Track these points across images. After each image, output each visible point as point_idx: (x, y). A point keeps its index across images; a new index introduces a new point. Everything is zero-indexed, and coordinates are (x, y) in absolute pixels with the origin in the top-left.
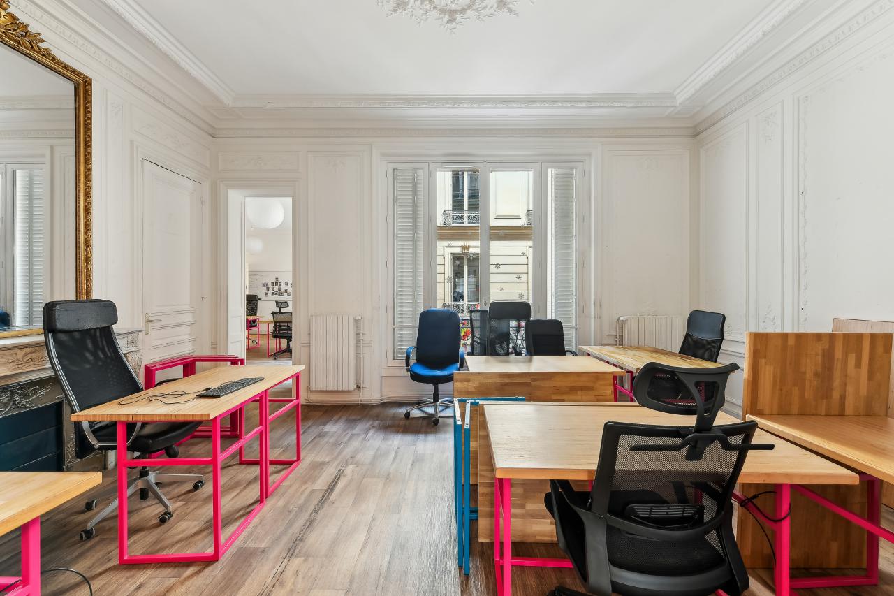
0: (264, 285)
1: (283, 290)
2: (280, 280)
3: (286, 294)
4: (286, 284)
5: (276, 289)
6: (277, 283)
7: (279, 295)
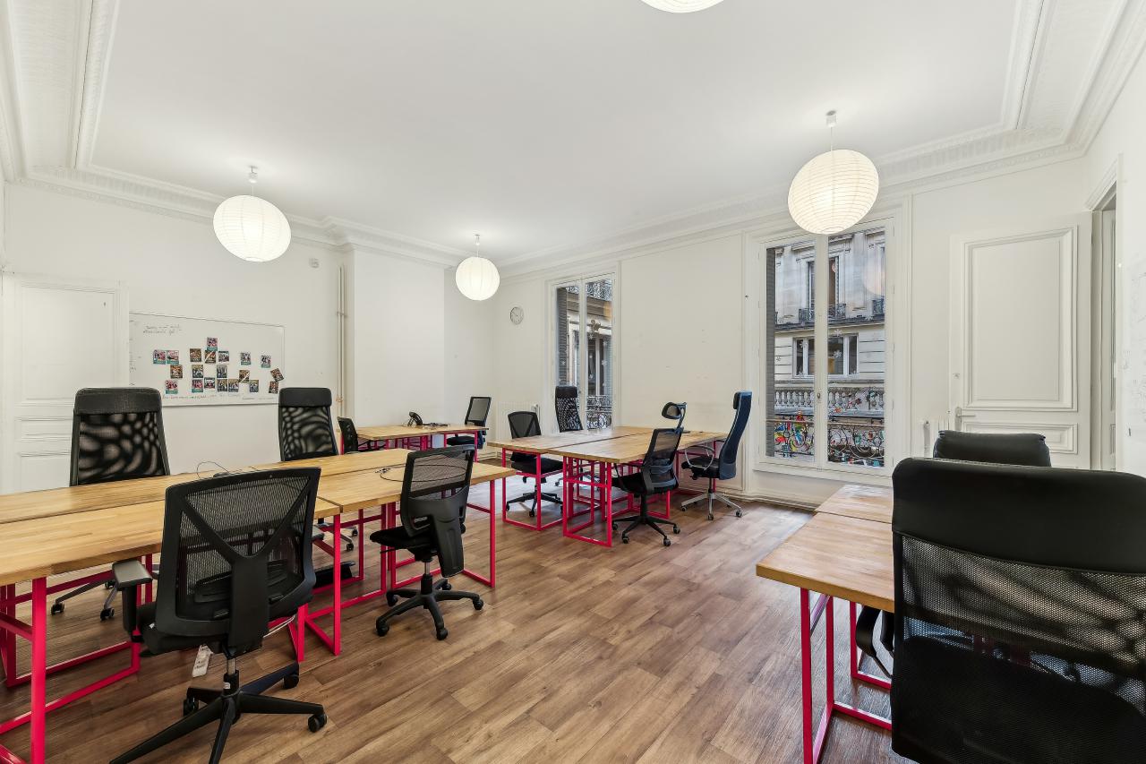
0: (159, 357)
1: (232, 374)
2: (221, 347)
3: (243, 387)
4: (245, 358)
5: (210, 371)
6: (212, 351)
7: (221, 389)
